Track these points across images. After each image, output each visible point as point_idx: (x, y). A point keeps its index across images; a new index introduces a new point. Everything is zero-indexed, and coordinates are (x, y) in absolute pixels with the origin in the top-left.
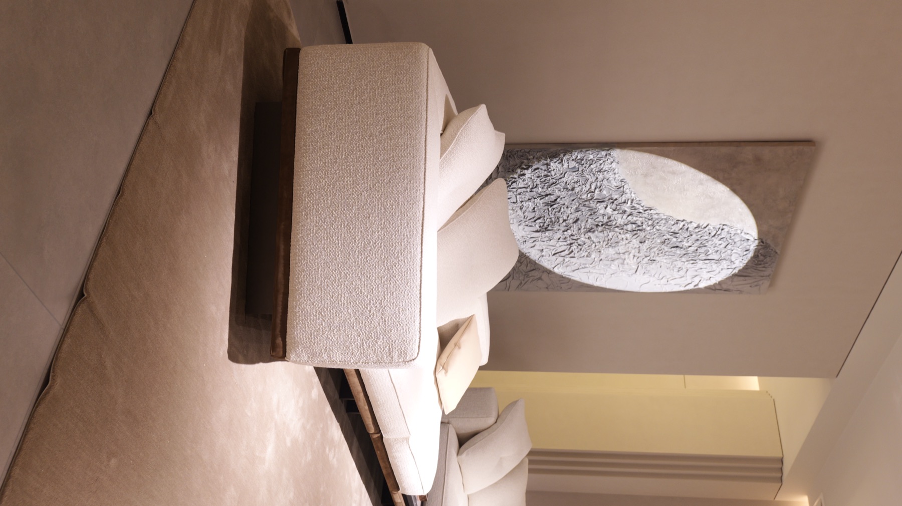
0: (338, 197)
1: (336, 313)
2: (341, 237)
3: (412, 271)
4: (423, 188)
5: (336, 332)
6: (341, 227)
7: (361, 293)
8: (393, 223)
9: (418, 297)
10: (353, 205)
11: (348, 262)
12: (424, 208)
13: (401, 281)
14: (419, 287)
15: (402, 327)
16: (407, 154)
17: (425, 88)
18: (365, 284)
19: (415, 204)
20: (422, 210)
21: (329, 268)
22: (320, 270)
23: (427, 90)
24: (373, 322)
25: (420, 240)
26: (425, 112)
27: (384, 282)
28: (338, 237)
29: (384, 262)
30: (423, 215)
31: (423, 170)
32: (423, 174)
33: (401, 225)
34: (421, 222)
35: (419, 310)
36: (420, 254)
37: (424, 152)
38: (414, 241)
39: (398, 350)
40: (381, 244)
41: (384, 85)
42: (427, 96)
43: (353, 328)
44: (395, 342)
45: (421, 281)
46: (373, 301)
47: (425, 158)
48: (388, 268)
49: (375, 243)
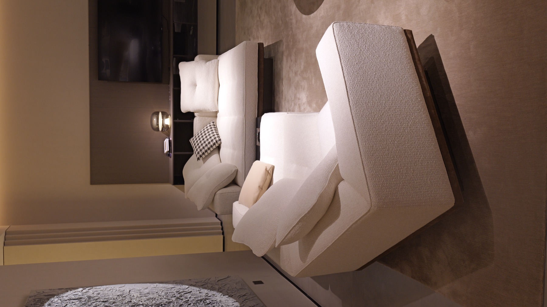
0: (402, 108)
1: (384, 47)
2: (394, 85)
3: (347, 67)
4: (353, 113)
5: (381, 37)
6: (395, 91)
7: (373, 56)
8: (366, 92)
9: (340, 53)
10: (392, 103)
11: (385, 72)
12: (349, 102)
13: (352, 61)
14: (341, 58)
15: (345, 38)
16: (368, 132)
17: (367, 176)
18: (373, 60)
19: (355, 103)
20: (350, 100)
21: (395, 70)
22: (400, 69)
23: (365, 175)
24: (363, 41)
25: (347, 84)
26: (363, 160)
27: (362, 61)
28: (395, 85)
29: (365, 71)
30: (348, 98)
31: (355, 124)
32: (355, 121)
33: (361, 91)
34: (349, 94)
35: (338, 47)
36: (345, 76)
37: (358, 135)
38: (351, 82)
39: (345, 27)
40: (369, 81)
41: (395, 176)
42: (364, 171)
43: (372, 39)
44: (348, 31)
45: (341, 62)
46: (366, 52)
47: (356, 131)
48: (362, 68)
49: (373, 81)
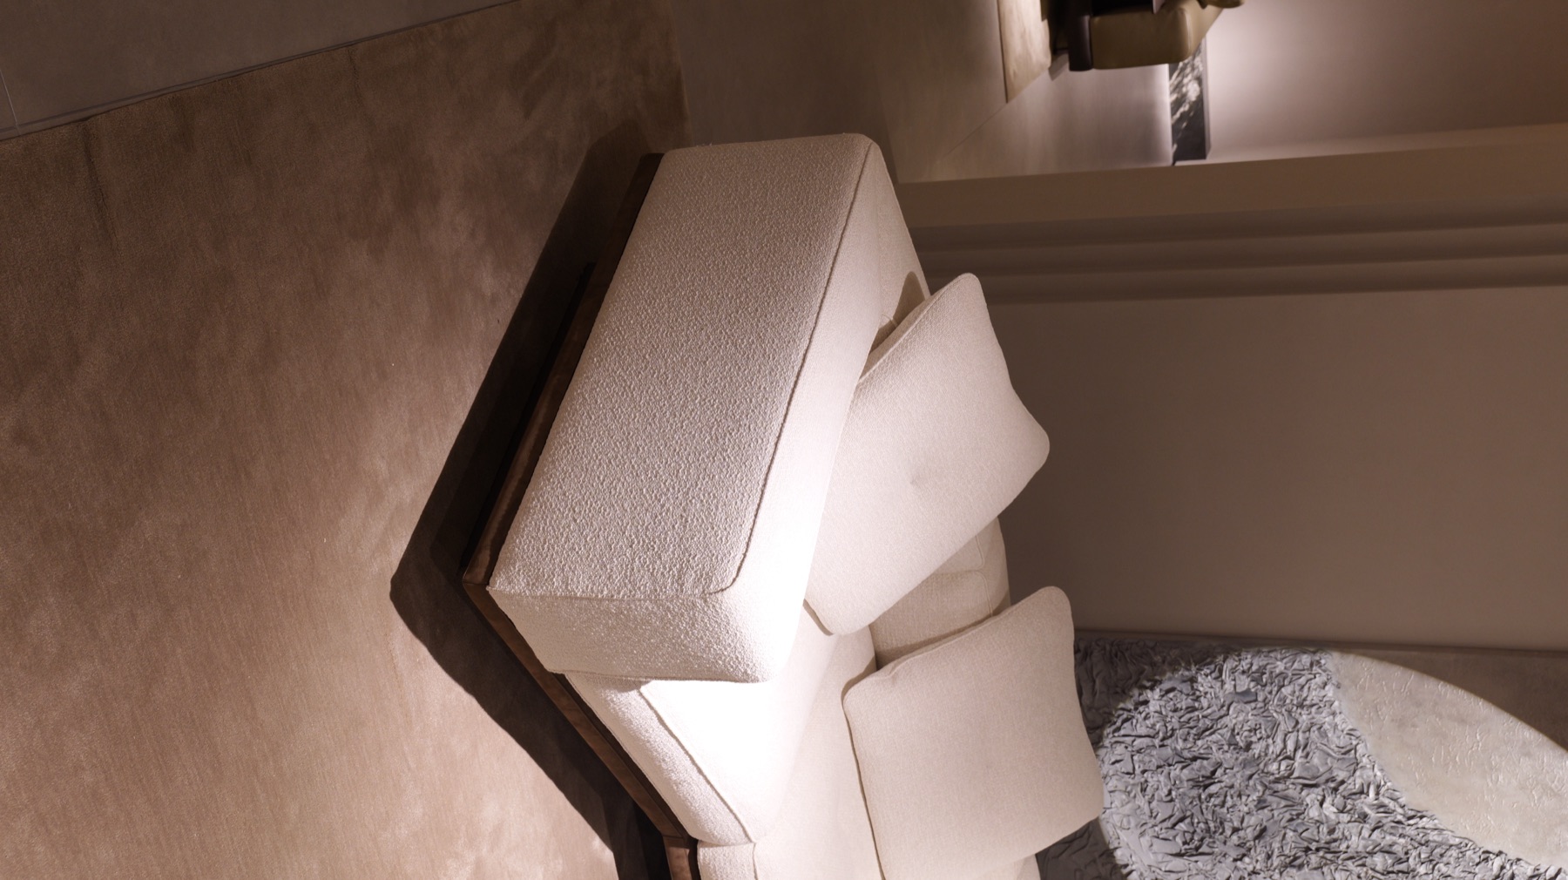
0: (662, 334)
1: (600, 508)
2: (647, 392)
3: (760, 441)
4: (814, 321)
5: (591, 539)
6: (652, 376)
7: (656, 477)
8: (745, 370)
9: (761, 486)
10: (682, 345)
11: (649, 427)
12: (807, 351)
13: (735, 458)
14: (765, 470)
15: (716, 531)
16: (798, 272)
17: (854, 186)
18: (666, 463)
19: (792, 343)
20: (803, 352)
21: (612, 437)
22: (595, 441)
23: (856, 190)
24: (663, 523)
25: (788, 397)
26: (845, 218)
27: (703, 459)
28: (642, 392)
29: (711, 429)
30: (804, 360)
31: (821, 295)
32: (819, 301)
33: (759, 372)
34: (796, 370)
35: (755, 507)
36: (782, 418)
37: (829, 270)
38: (775, 397)
39: (696, 572)
40: (715, 400)
41: (785, 182)
42: (854, 198)
43: (624, 533)
44: (694, 558)
45: (772, 461)
46: (674, 488)
47: (829, 279)
48: (717, 438)
49: (704, 400)
